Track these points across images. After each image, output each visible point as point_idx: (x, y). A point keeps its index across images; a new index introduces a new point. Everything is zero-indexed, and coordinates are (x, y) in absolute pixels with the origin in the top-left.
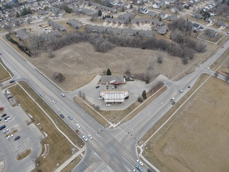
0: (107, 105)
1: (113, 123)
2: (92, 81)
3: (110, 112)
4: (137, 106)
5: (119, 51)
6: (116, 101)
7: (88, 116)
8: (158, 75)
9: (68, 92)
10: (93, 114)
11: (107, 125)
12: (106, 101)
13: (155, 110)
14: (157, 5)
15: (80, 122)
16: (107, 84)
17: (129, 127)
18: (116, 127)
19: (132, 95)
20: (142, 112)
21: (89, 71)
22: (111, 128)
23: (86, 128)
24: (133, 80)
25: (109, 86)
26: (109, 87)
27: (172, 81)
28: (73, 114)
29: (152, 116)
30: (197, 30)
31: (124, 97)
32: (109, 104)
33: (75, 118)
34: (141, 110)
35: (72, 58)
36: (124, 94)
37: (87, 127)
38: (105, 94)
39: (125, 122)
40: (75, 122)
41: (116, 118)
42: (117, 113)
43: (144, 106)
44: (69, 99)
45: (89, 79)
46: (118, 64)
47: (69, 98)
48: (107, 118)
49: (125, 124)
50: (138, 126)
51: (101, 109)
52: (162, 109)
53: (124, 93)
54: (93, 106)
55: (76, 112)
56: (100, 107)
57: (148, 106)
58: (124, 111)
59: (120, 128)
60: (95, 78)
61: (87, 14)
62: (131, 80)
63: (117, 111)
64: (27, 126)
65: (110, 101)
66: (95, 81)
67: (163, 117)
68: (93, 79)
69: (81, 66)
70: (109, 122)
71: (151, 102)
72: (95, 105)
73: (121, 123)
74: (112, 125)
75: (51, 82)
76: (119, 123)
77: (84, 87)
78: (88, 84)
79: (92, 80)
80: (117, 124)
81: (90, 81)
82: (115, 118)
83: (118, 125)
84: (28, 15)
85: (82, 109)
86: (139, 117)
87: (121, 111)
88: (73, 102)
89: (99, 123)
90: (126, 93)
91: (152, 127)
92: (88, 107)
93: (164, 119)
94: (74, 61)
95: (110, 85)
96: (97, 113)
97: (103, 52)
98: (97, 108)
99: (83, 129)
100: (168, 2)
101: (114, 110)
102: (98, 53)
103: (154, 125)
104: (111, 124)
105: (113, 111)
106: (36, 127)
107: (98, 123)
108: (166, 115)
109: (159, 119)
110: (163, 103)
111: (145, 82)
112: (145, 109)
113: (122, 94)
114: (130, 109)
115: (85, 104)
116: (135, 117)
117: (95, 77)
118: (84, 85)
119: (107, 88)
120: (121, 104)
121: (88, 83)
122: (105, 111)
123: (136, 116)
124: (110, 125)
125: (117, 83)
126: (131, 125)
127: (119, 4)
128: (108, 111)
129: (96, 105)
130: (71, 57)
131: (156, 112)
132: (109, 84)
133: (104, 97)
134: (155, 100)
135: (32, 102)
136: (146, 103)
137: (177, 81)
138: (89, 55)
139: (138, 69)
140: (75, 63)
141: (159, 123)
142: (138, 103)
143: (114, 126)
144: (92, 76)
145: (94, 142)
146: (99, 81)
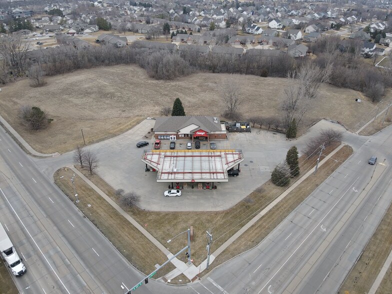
0: (166, 193)
1: (185, 258)
2: (130, 131)
3: (175, 215)
4: (271, 200)
5: (205, 79)
6: (197, 178)
7: (91, 230)
8: (314, 122)
9: (46, 155)
10: (110, 222)
11: (158, 267)
12: (164, 178)
13: (340, 213)
14: (278, 23)
15: (52, 253)
16: (173, 137)
17: (254, 279)
18: (199, 276)
19: (251, 166)
20: (295, 216)
21: (124, 111)
22: (175, 281)
23: (69, 277)
24: (248, 131)
25: (178, 142)
26: (177, 145)
27: (359, 134)
28: (35, 222)
29: (333, 234)
30: (370, 53)
31: (226, 168)
32: (173, 191)
33: (40, 236)
34: (289, 212)
35: (89, 88)
36: (224, 160)
37: (74, 276)
38: (162, 160)
39: (233, 255)
40: (32, 253)
41: (199, 241)
42: (202, 220)
43: (299, 199)
44: (40, 175)
45: (122, 127)
46: (203, 101)
47: (42, 172)
48: (163, 240)
49: (234, 263)
50: (292, 271)
51: (143, 205)
52: (362, 209)
53: (226, 158)
54: (117, 195)
55: (48, 216)
56: (142, 199)
57: (310, 198)
58: (227, 213)
59: (216, 281)
60: (138, 126)
61: (140, 31)
62: (241, 131)
63: (203, 213)
65: (179, 178)
66: (139, 132)
67: (375, 235)
68: (133, 126)
69: (107, 102)
70: (170, 256)
71: (317, 185)
72: (122, 191)
73: (217, 261)
74: (181, 268)
75: (8, 132)
76: (212, 258)
77: (102, 143)
78: (115, 139)
79: (130, 129)
80: (203, 266)
81: (122, 131)
82: (193, 238)
83: (207, 270)
84: (22, 30)
85: (75, 204)
86: (286, 234)
87: (217, 213)
88: (52, 181)
89: (130, 260)
90: (230, 158)
91: (349, 276)
92: (100, 198)
93: (381, 241)
94: (90, 93)
95: (180, 141)
96: (126, 221)
97: (166, 79)
98: (129, 203)
99: (57, 282)
100: (297, 21)
101: (191, 209)
102: (155, 82)
103: (354, 267)
104: (175, 261)
105: (188, 213)
107: (125, 260)
108: (384, 227)
109: (364, 243)
110: (357, 188)
111: (284, 136)
112: (304, 209)
113: (218, 159)
114: (247, 208)
115: (92, 190)
116: (270, 236)
117: (138, 123)
118: (103, 140)
119: (173, 146)
120: (214, 191)
121: (114, 135)
122: (158, 214)
123: (275, 233)
124: (170, 267)
125: (203, 134)
126: (262, 269)
127: (205, 22)
128: (167, 214)
129: (127, 191)
130: (86, 86)
131: (344, 219)
132: (178, 138)
133: (160, 167)
134: (327, 181)
136: (299, 188)
137: (370, 134)
138: (131, 84)
139: (257, 109)
140: (93, 96)
141: (370, 259)
142: (274, 189)
143: (190, 270)
144: (129, 121)
146: (150, 130)
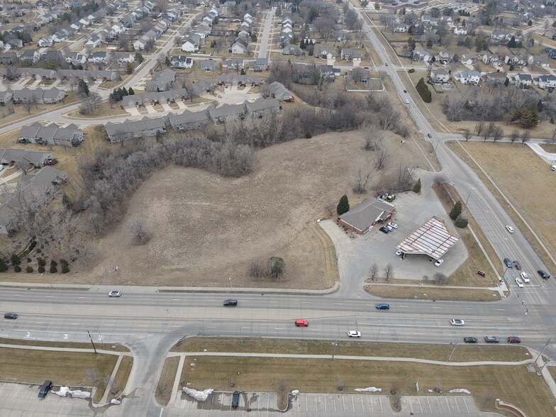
9: (335, 288)
11: (494, 295)
13: (499, 227)
14: (193, 44)
16: (371, 227)
18: (508, 287)
21: (288, 224)
22: (507, 295)
24: (395, 198)
27: (437, 171)
36: (437, 227)
38: (413, 246)
42: (471, 266)
53: (435, 225)
54: (426, 281)
57: (480, 226)
60: (327, 231)
64: (399, 414)
66: (339, 237)
68: (326, 234)
71: (473, 218)
72: (427, 276)
74: (499, 289)
75: (263, 293)
78: (339, 250)
81: (330, 242)
85: (417, 299)
87: (469, 259)
95: (375, 228)
98: (441, 280)
106: (418, 397)
111: (413, 192)
112: (487, 234)
113: (434, 229)
117: (322, 229)
118: (335, 255)
125: (389, 215)
135: (308, 361)
137: (440, 168)
142: (464, 230)
143: (502, 288)
144: (312, 230)
145: (528, 334)
146: (343, 231)
